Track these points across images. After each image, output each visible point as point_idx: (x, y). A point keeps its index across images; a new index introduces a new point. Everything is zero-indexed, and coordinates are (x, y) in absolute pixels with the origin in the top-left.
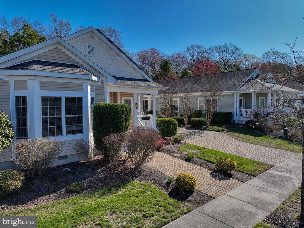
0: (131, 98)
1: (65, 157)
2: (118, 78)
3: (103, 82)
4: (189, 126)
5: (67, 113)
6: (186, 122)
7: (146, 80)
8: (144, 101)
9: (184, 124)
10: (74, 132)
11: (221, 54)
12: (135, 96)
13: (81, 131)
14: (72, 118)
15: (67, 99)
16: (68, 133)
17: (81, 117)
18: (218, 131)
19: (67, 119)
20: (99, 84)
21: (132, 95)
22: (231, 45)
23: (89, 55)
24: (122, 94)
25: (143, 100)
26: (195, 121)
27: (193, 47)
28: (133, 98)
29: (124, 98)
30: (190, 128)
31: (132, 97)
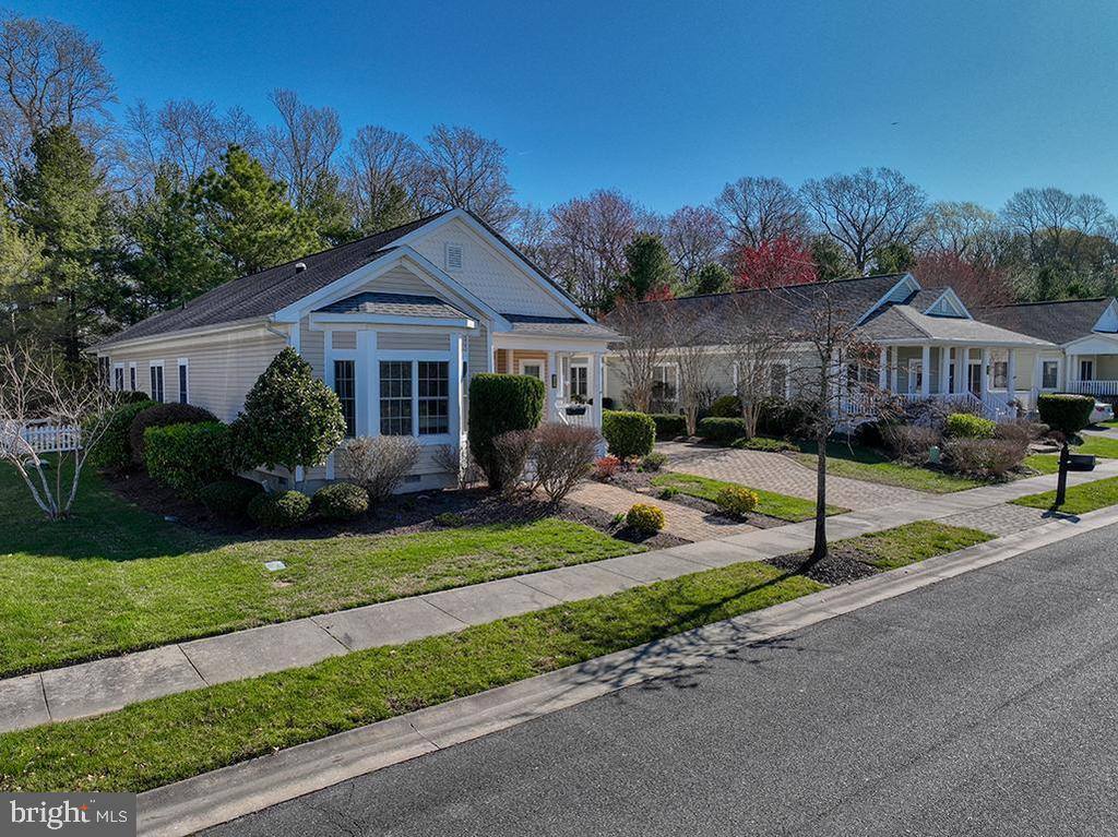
0: (541, 363)
1: (417, 478)
2: (512, 318)
3: (484, 331)
4: (699, 439)
5: (421, 393)
6: (691, 428)
7: (579, 321)
8: (573, 370)
9: (685, 433)
10: (433, 431)
11: (849, 207)
12: (551, 359)
13: (444, 430)
14: (430, 401)
15: (422, 365)
16: (422, 431)
17: (446, 401)
18: (771, 450)
19: (421, 403)
20: (477, 333)
21: (543, 355)
22: (885, 172)
23: (451, 269)
24: (519, 354)
25: (573, 366)
26: (713, 424)
27: (746, 184)
28: (546, 362)
29: (523, 363)
30: (699, 444)
31: (543, 360)
